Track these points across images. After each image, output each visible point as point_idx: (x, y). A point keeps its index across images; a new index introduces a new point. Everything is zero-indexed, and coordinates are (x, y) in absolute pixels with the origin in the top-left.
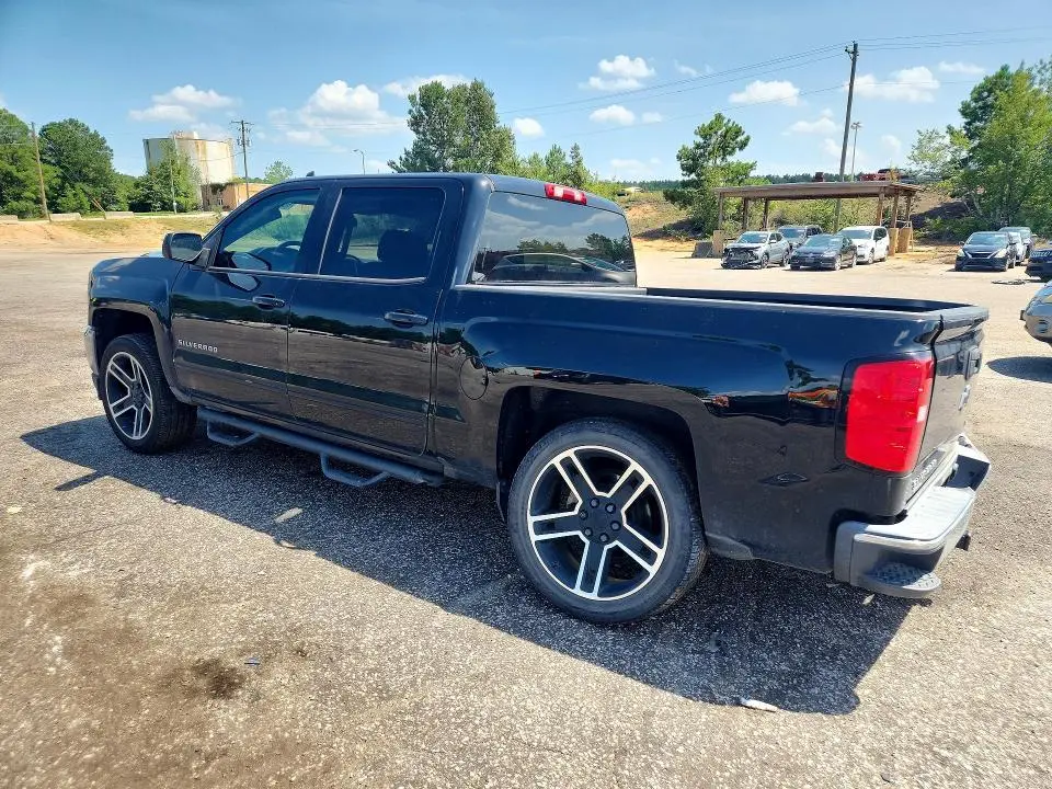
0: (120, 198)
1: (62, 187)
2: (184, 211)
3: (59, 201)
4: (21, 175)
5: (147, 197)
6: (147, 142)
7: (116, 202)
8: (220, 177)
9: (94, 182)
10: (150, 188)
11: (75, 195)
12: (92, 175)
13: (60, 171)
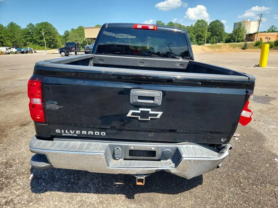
0: (224, 40)
1: (211, 37)
2: (239, 42)
3: (209, 41)
4: (202, 35)
5: (231, 39)
6: (235, 24)
7: (222, 40)
8: (252, 32)
9: (218, 36)
10: (232, 36)
11: (213, 39)
12: (218, 34)
13: (211, 33)
